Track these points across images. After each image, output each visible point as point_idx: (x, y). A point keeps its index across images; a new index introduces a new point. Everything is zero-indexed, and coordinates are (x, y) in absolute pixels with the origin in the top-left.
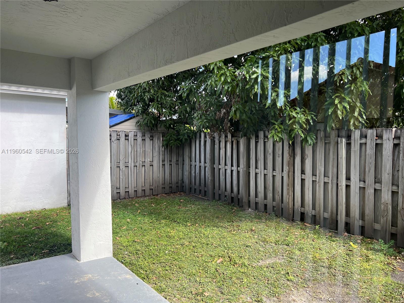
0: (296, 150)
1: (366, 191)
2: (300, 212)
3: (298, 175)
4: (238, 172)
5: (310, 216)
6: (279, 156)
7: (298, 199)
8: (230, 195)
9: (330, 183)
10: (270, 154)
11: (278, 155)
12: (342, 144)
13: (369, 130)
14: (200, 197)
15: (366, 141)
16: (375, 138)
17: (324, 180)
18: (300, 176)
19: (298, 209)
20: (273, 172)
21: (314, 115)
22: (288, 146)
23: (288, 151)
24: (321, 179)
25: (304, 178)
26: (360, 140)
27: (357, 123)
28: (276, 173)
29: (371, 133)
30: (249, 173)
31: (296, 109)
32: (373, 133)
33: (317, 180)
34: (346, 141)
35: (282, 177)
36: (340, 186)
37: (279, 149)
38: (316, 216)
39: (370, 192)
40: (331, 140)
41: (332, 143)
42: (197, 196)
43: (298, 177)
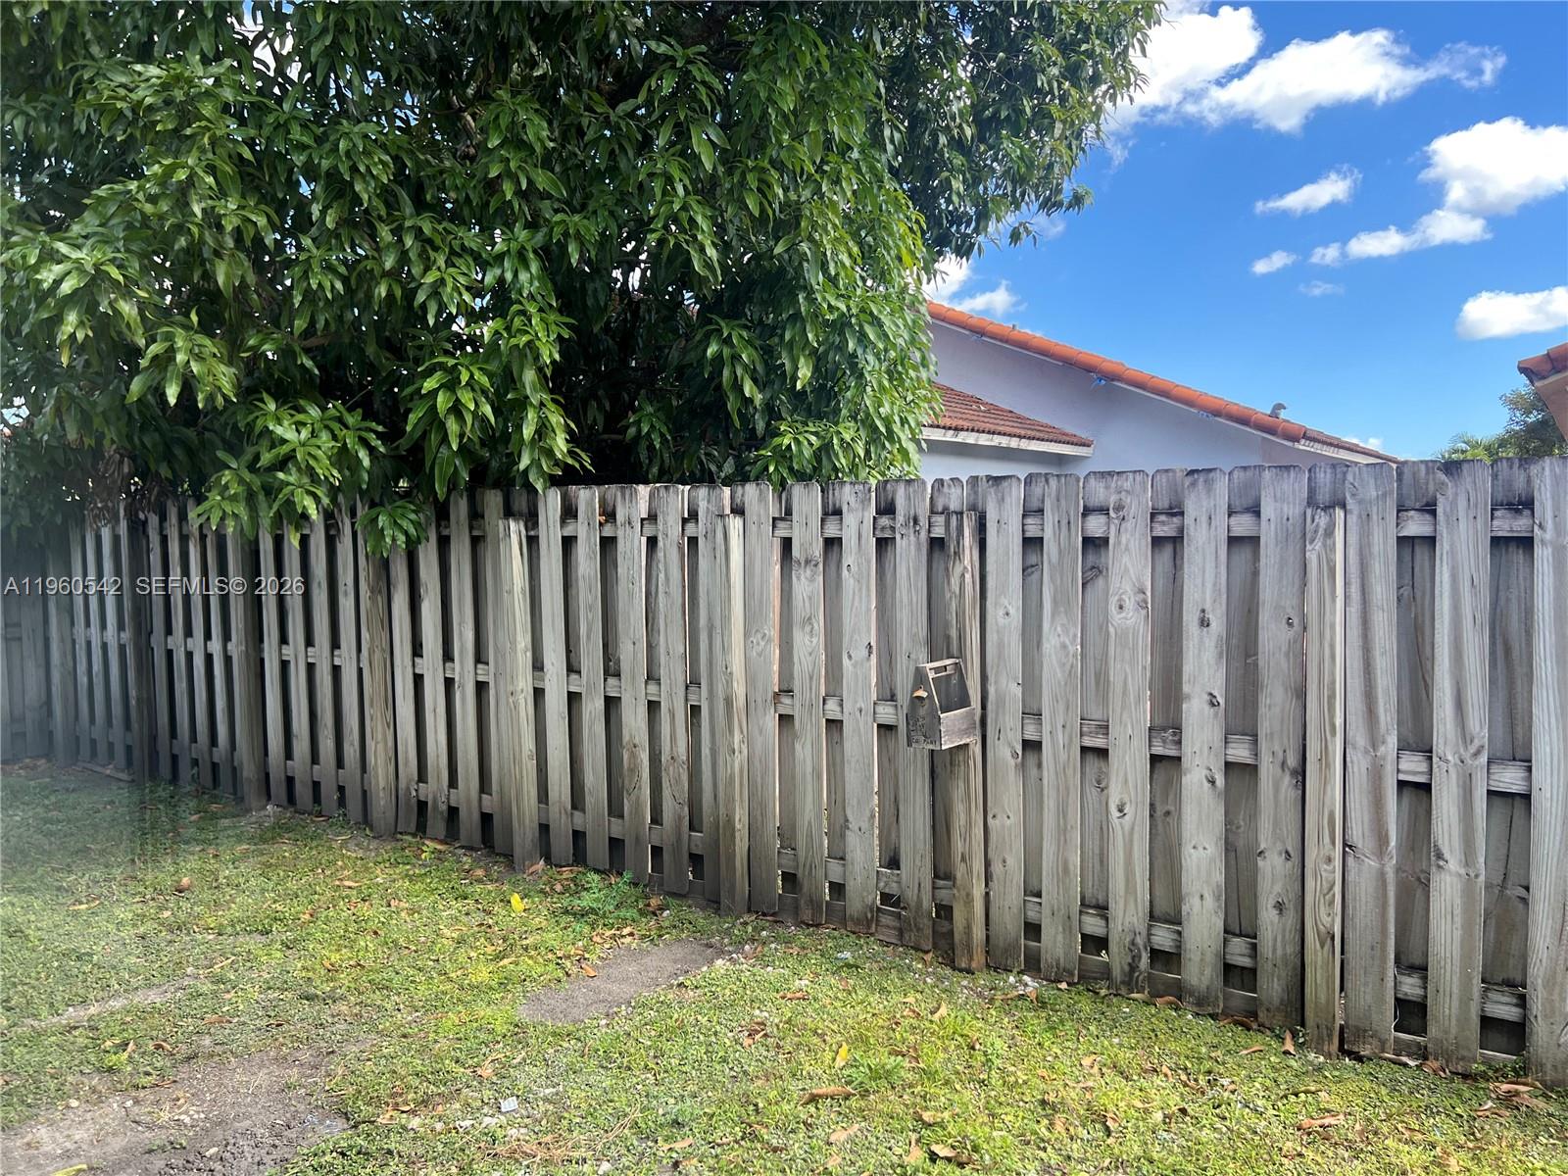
0: (392, 568)
1: (584, 707)
2: (414, 801)
3: (403, 661)
4: (228, 660)
5: (442, 813)
6: (346, 594)
7: (407, 751)
8: (207, 756)
10: (319, 583)
11: (343, 588)
12: (508, 540)
13: (582, 491)
14: (108, 772)
15: (577, 532)
16: (598, 518)
17: (476, 674)
18: (410, 663)
19: (408, 789)
20: (333, 655)
21: (375, 432)
23: (364, 569)
24: (466, 673)
25: (421, 672)
26: (562, 527)
27: (548, 467)
28: (339, 656)
29: (587, 498)
30: (262, 661)
31: (300, 410)
32: (592, 499)
33: (457, 677)
34: (527, 531)
35: (360, 671)
36: (512, 694)
37: (345, 566)
38: (457, 809)
39: (593, 709)
40: (487, 527)
41: (489, 539)
42: (99, 769)
43: (404, 668)
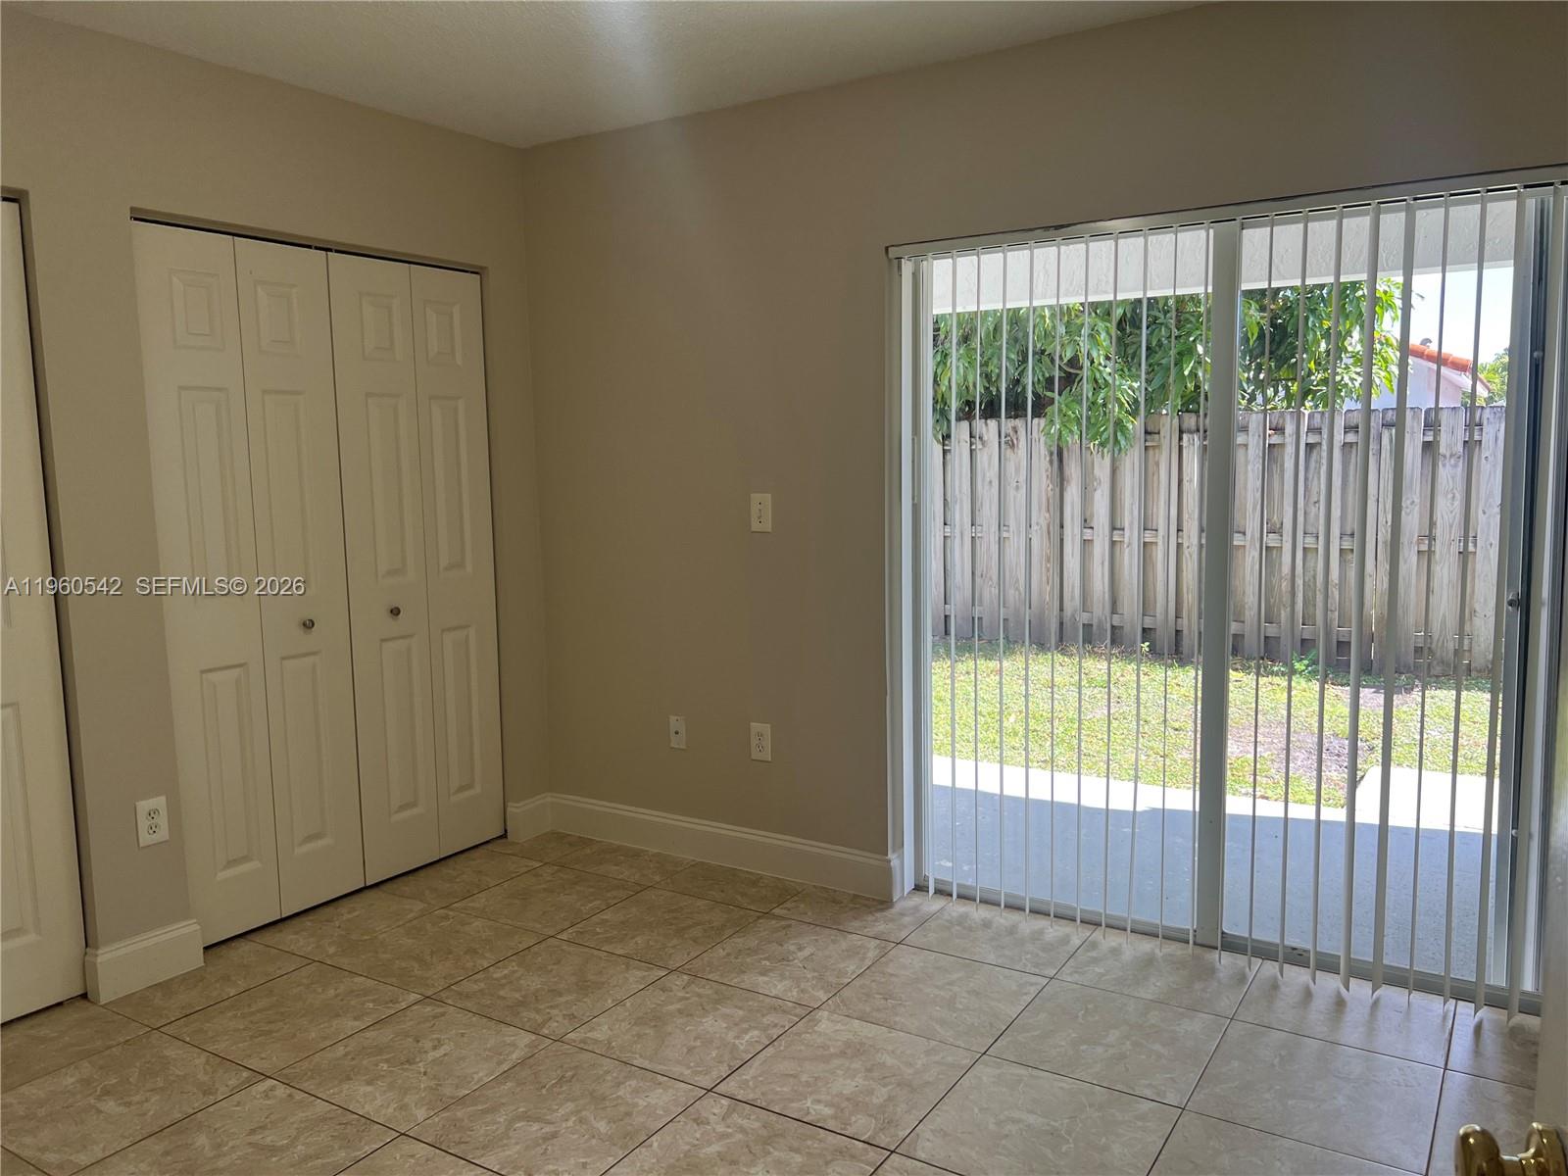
0: (1066, 468)
1: (1247, 553)
3: (1072, 531)
6: (1017, 488)
7: (1073, 591)
9: (1160, 543)
10: (990, 482)
11: (1015, 484)
12: (1191, 447)
15: (1248, 441)
16: (1268, 431)
18: (1080, 533)
20: (999, 531)
22: (1048, 459)
23: (1047, 471)
25: (1089, 538)
28: (1007, 531)
29: (1258, 420)
33: (1126, 540)
35: (1029, 541)
36: (1188, 547)
37: (1017, 470)
40: (1162, 439)
41: (1164, 447)
43: (1073, 536)
